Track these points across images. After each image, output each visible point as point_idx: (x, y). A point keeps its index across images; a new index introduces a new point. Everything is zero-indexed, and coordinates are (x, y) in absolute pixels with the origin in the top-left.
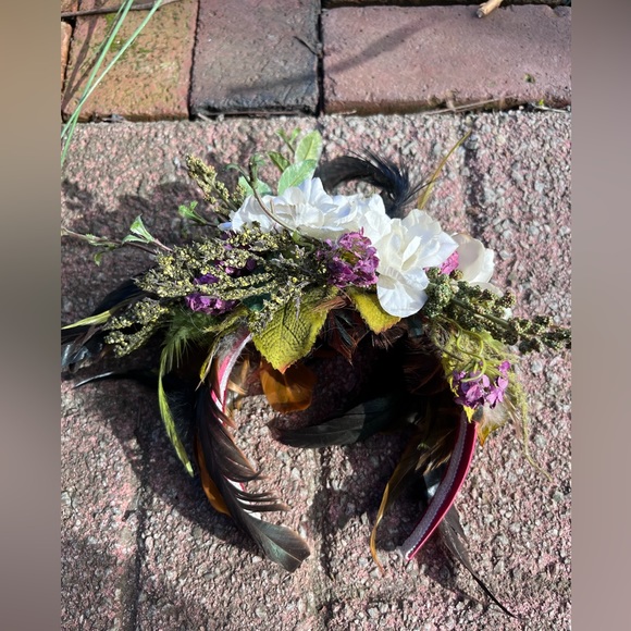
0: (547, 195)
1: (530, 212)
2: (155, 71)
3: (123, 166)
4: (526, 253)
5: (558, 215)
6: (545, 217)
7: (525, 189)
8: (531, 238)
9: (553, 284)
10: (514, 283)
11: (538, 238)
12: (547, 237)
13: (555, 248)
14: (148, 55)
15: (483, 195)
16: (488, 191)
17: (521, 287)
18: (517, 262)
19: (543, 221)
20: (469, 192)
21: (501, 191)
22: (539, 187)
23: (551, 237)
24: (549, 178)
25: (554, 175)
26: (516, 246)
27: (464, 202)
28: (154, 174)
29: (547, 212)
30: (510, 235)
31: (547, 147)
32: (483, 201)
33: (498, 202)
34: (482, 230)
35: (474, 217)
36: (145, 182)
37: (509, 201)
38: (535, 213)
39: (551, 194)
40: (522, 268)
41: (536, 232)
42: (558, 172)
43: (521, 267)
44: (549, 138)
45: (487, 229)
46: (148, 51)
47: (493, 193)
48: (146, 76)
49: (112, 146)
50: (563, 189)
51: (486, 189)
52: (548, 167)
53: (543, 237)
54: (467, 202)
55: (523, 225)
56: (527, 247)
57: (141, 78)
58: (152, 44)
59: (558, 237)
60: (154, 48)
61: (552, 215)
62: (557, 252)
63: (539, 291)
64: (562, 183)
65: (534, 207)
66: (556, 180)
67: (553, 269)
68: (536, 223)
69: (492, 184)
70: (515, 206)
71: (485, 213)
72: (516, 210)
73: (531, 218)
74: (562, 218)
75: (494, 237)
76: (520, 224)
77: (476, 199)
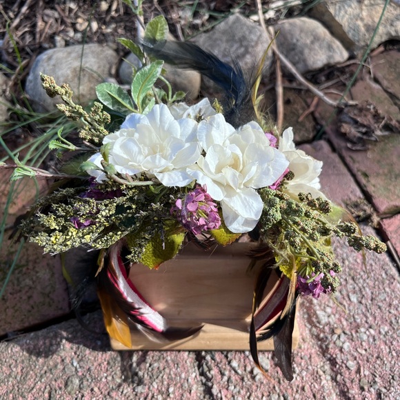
0: (360, 302)
1: (355, 321)
2: (34, 282)
3: (31, 383)
4: (365, 358)
5: (375, 318)
6: (366, 322)
7: (345, 303)
8: (364, 343)
9: (393, 378)
10: (366, 388)
11: (369, 341)
12: (374, 340)
13: (383, 347)
14: (24, 269)
15: (317, 317)
16: (320, 313)
17: (372, 389)
18: (362, 369)
19: (367, 326)
20: (306, 316)
21: (329, 310)
22: (354, 298)
23: (376, 338)
24: (357, 289)
25: (360, 285)
26: (356, 354)
27: (305, 326)
28: (59, 381)
29: (367, 317)
30: (348, 347)
31: (347, 263)
32: (319, 322)
33: (330, 320)
34: (327, 348)
35: (318, 337)
36: (53, 392)
37: (337, 316)
38: (359, 321)
39: (363, 301)
40: (367, 373)
41: (365, 337)
42: (361, 281)
43: (365, 372)
44: (345, 255)
45: (331, 346)
46: (23, 266)
47: (324, 313)
48: (26, 289)
49: (16, 366)
50: (370, 294)
51: (318, 312)
52: (353, 279)
53: (371, 340)
54: (308, 325)
55: (354, 335)
56: (364, 352)
57: (24, 292)
58: (25, 257)
59: (382, 337)
60: (27, 261)
61: (371, 318)
62: (385, 349)
63: (385, 388)
64: (367, 289)
65: (356, 317)
66: (363, 290)
67: (388, 365)
68: (362, 330)
69: (320, 306)
70: (343, 320)
71: (324, 332)
72: (345, 323)
73: (358, 327)
74: (378, 319)
75: (337, 351)
76: (352, 335)
77: (313, 321)
